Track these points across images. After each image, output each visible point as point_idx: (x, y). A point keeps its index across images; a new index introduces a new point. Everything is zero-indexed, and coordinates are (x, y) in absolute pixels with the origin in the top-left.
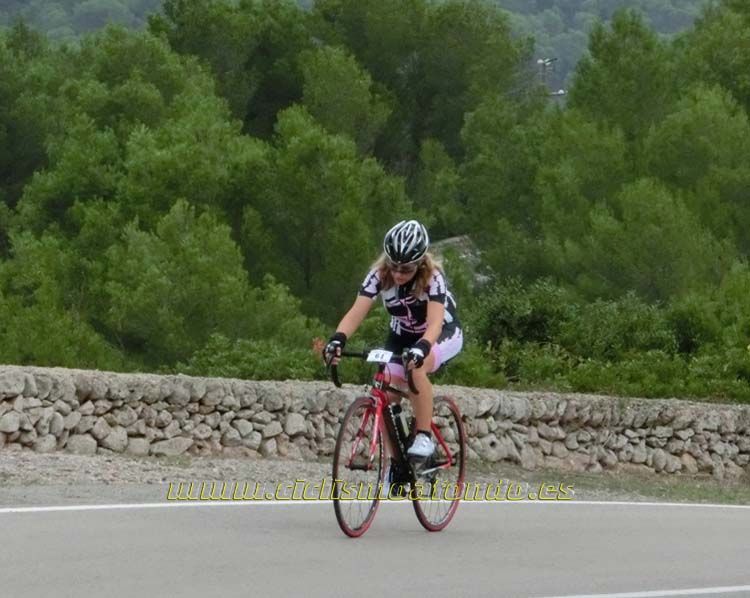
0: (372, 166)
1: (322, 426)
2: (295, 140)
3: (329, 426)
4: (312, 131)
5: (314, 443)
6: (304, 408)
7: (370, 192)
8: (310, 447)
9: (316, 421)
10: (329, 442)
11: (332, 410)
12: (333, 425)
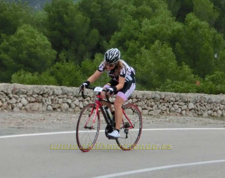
0: (214, 31)
1: (199, 106)
2: (191, 23)
3: (201, 107)
4: (196, 20)
5: (197, 112)
6: (194, 101)
7: (213, 38)
8: (195, 113)
9: (197, 105)
10: (201, 111)
11: (202, 102)
12: (202, 106)
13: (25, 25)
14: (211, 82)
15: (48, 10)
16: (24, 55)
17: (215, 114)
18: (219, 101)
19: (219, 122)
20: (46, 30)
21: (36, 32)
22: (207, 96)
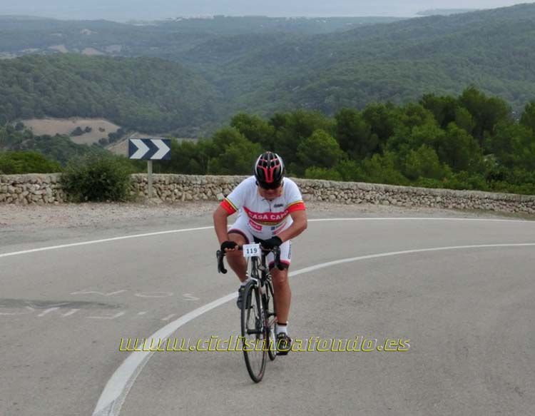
13: (319, 130)
14: (456, 180)
15: (337, 117)
16: (318, 153)
17: (459, 206)
18: (462, 196)
19: (461, 213)
20: (336, 135)
21: (327, 135)
22: (453, 192)
